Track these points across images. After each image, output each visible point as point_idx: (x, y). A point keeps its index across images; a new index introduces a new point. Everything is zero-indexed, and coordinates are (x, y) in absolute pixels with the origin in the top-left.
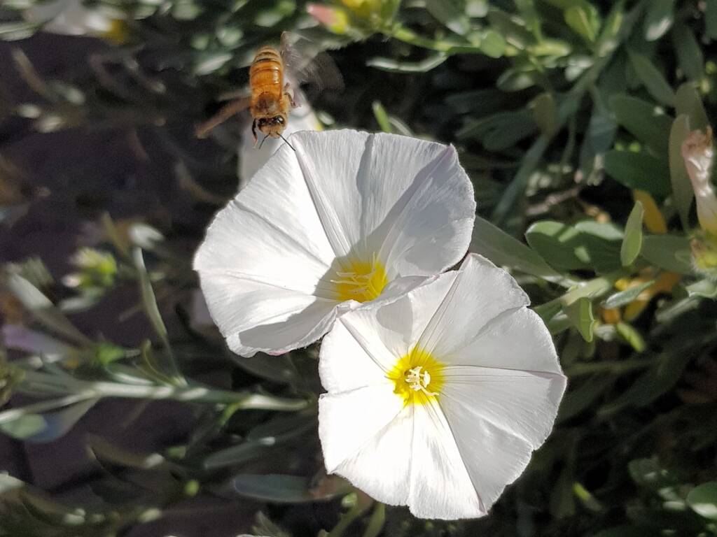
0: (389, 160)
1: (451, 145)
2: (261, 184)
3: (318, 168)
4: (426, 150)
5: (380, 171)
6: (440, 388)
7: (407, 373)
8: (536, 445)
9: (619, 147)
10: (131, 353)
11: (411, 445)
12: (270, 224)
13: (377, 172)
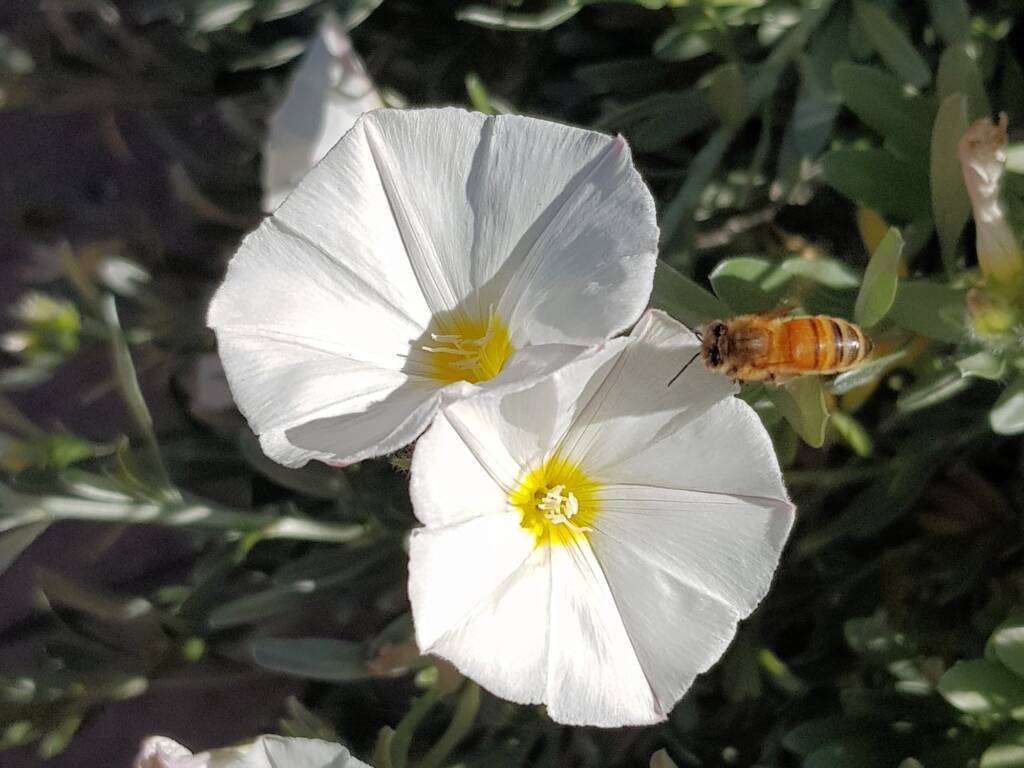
0: (518, 159)
1: (620, 135)
2: (315, 193)
3: (404, 168)
4: (578, 144)
5: (503, 174)
6: (590, 518)
7: (539, 495)
8: (743, 612)
9: (837, 146)
10: (101, 451)
11: (548, 608)
12: (328, 256)
13: (498, 177)
